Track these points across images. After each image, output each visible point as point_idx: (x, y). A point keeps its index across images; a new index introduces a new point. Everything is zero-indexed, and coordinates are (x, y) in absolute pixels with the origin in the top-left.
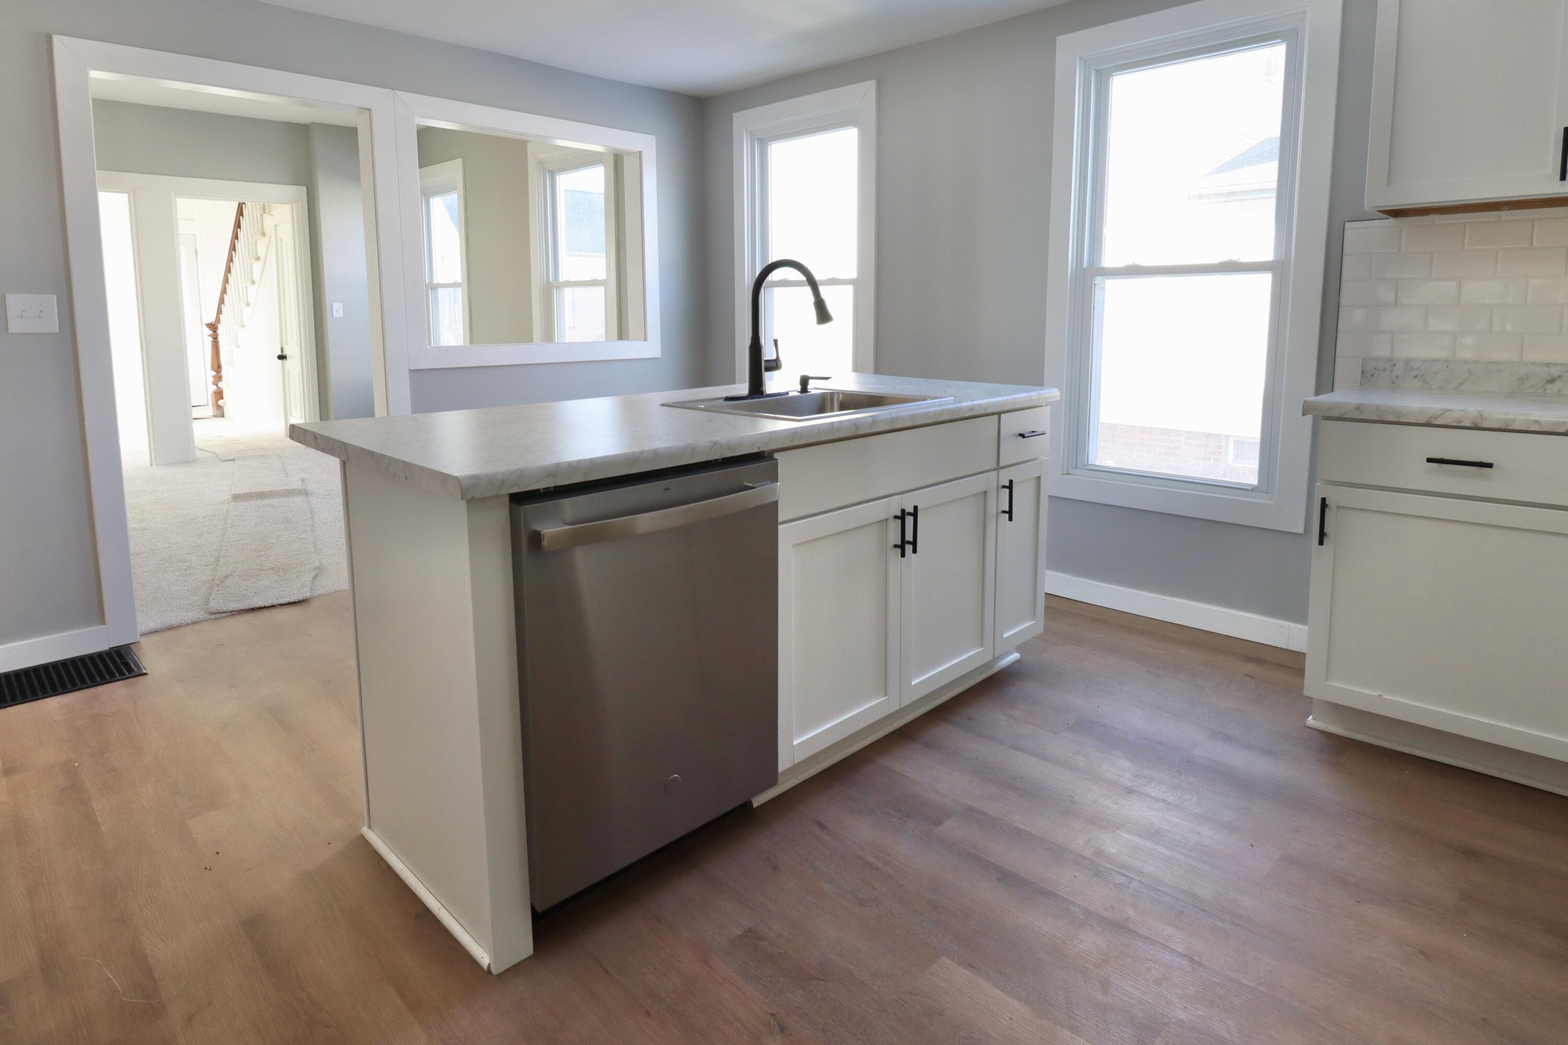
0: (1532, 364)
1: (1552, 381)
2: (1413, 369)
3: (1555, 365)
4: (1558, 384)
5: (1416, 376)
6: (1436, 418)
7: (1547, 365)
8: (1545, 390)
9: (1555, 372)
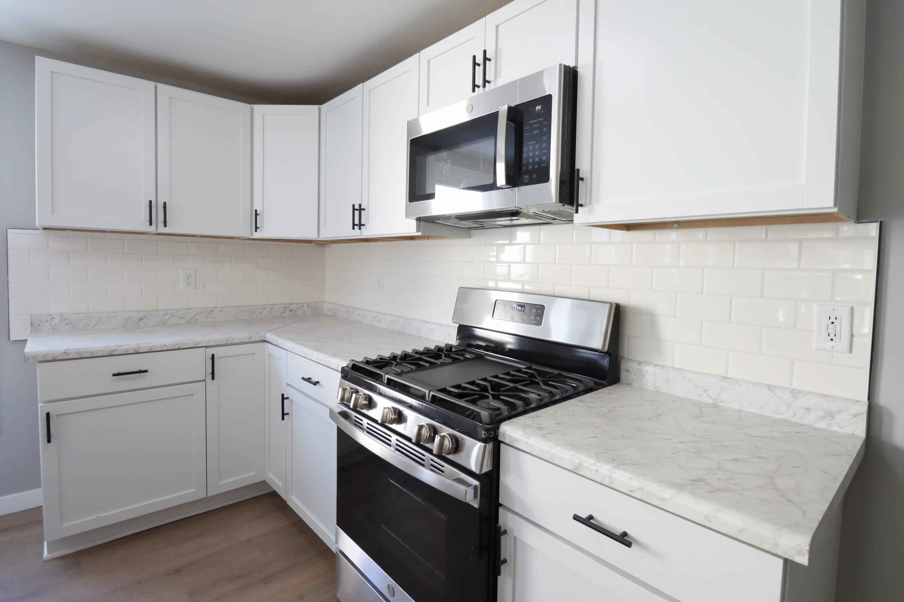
0: (131, 312)
1: (141, 319)
2: (65, 319)
3: (142, 311)
4: (145, 321)
5: (68, 323)
6: (114, 351)
7: (138, 311)
8: (139, 324)
9: (142, 315)
